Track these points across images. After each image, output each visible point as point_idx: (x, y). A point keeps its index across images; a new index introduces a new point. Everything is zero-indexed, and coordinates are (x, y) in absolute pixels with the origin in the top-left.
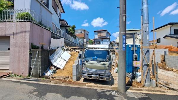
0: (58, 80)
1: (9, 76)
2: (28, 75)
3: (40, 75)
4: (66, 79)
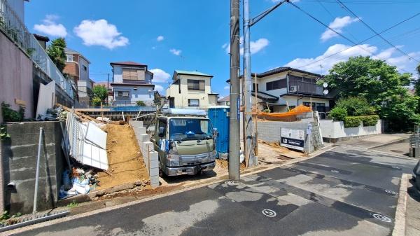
0: (116, 195)
2: (1, 212)
3: (56, 200)
4: (136, 188)
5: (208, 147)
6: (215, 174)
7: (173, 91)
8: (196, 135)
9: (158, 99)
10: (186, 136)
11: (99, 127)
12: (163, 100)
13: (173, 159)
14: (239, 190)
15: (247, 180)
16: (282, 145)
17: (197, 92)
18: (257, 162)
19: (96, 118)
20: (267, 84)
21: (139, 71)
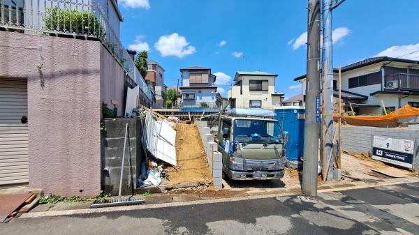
0: (182, 192)
1: (37, 204)
2: (99, 191)
3: (135, 188)
4: (200, 187)
5: (277, 152)
6: (283, 185)
7: (234, 92)
8: (262, 138)
9: (219, 101)
10: (251, 138)
11: (170, 125)
12: (224, 102)
13: (237, 162)
14: (317, 210)
15: (327, 198)
16: (374, 157)
17: (260, 93)
18: (340, 177)
19: (167, 117)
20: (350, 80)
21: (203, 75)
